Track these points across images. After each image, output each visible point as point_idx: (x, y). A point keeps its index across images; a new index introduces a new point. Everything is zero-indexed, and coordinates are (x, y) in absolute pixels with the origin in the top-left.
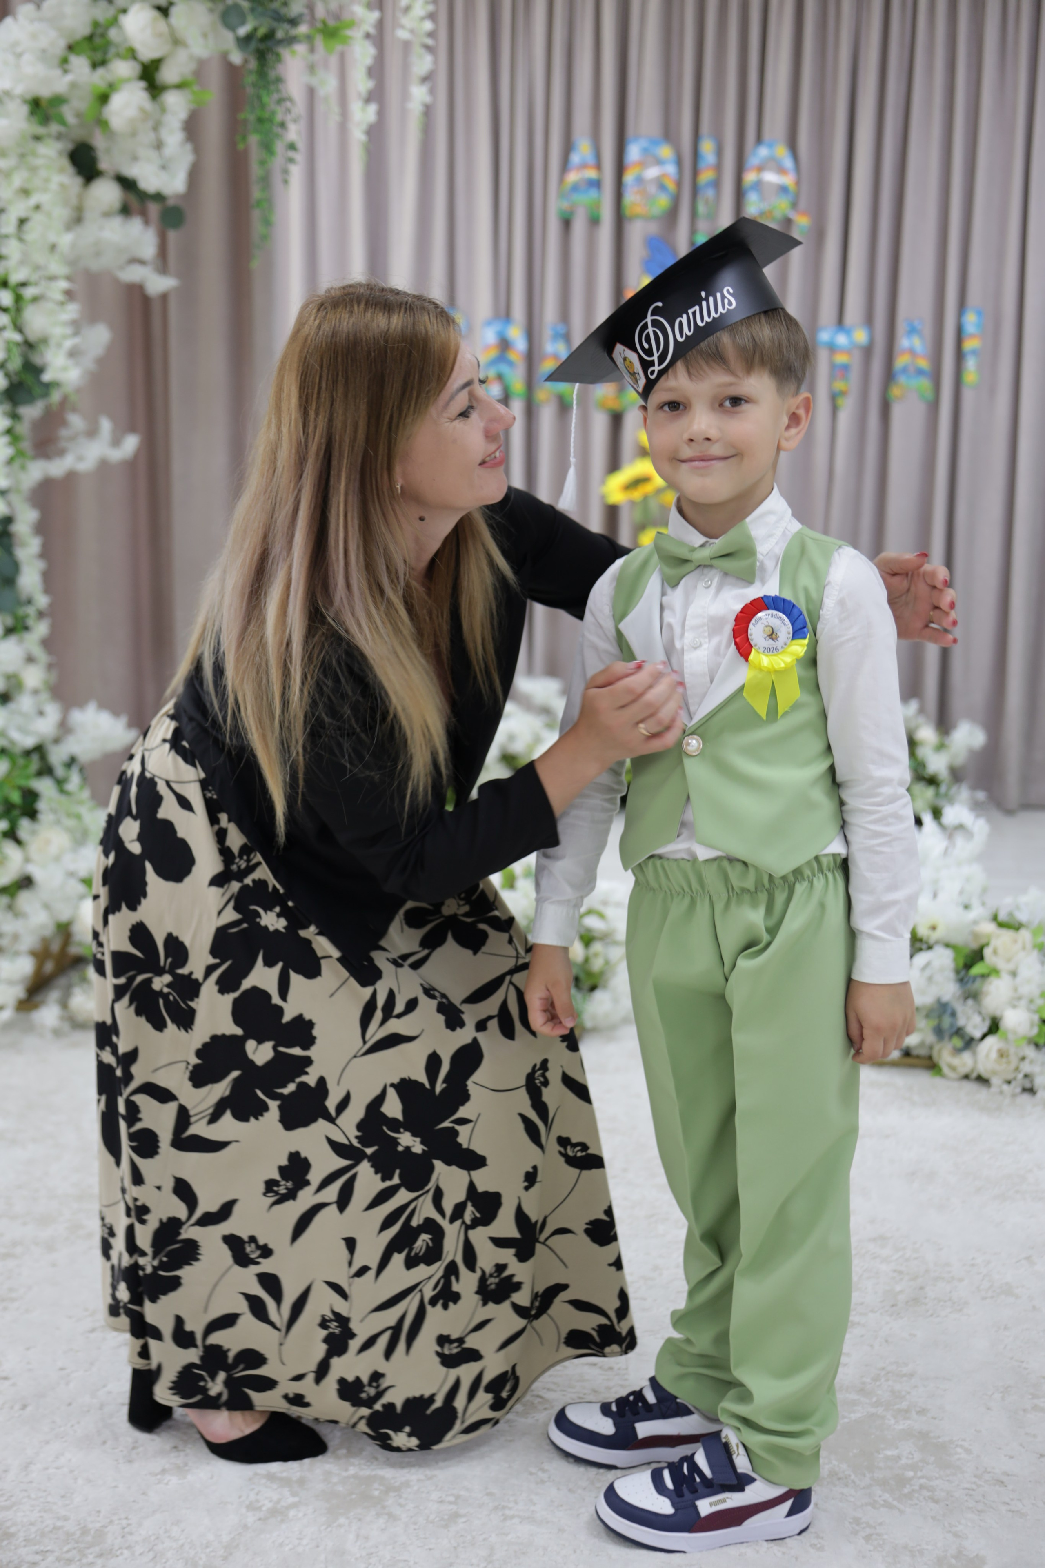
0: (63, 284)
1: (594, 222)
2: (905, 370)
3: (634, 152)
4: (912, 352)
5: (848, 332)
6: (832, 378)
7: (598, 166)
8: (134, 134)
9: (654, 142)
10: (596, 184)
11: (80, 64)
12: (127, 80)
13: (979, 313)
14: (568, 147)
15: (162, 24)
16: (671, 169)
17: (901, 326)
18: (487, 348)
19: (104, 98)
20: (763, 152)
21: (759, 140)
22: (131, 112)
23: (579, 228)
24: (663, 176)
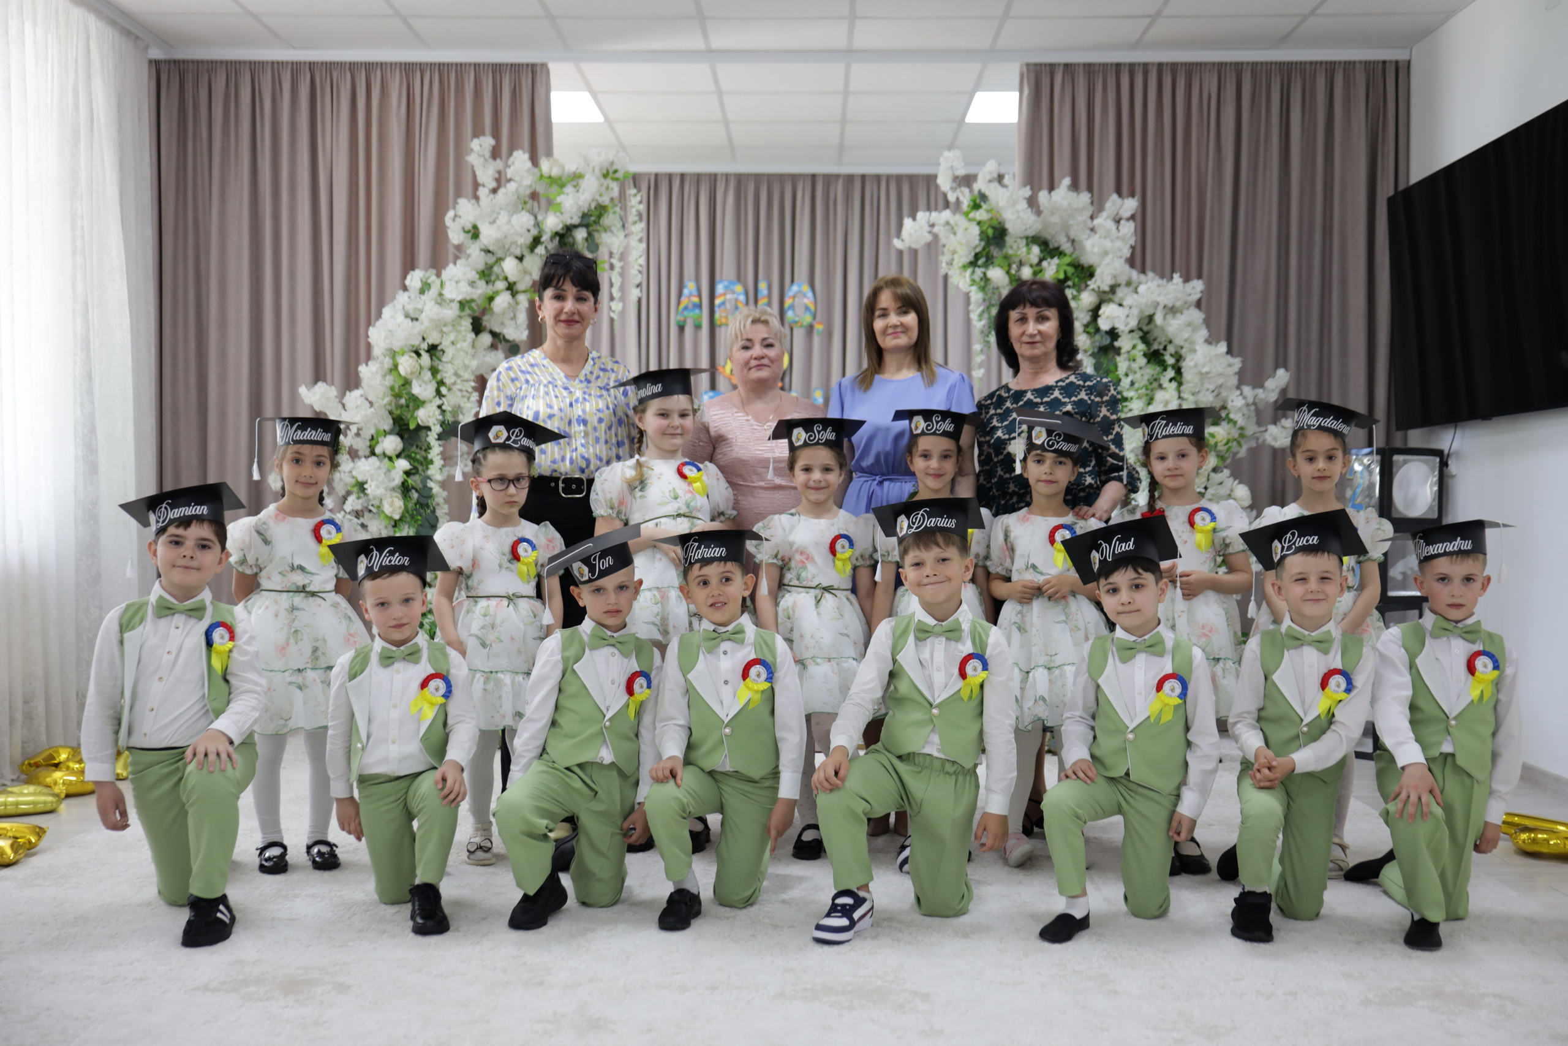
0: (473, 384)
1: (698, 327)
3: (720, 288)
7: (699, 296)
8: (504, 313)
9: (731, 283)
10: (698, 306)
11: (482, 284)
12: (502, 291)
14: (681, 285)
15: (520, 266)
16: (741, 297)
19: (491, 299)
20: (795, 288)
21: (792, 281)
22: (505, 305)
23: (689, 330)
24: (737, 300)
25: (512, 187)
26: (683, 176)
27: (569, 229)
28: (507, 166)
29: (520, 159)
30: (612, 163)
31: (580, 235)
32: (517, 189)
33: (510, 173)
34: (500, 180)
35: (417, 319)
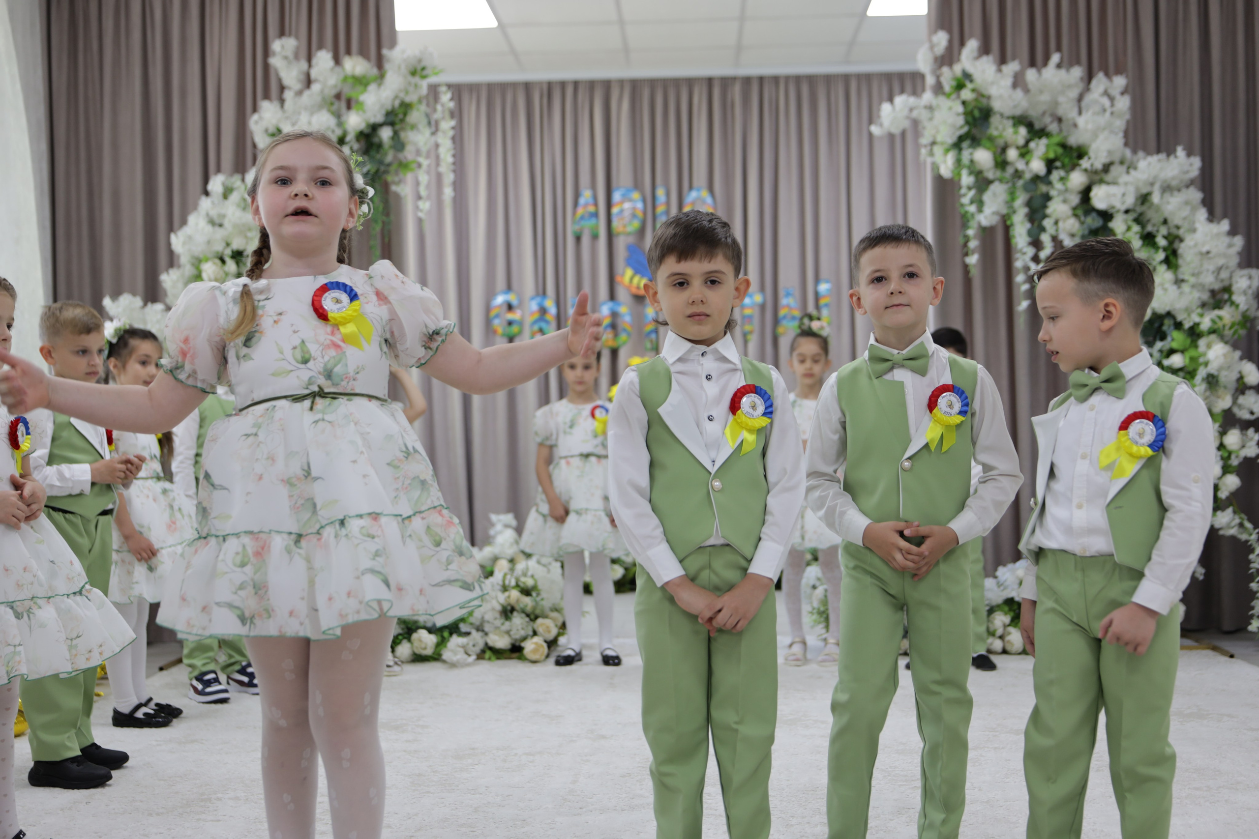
1: (595, 237)
2: (785, 317)
3: (617, 196)
4: (788, 306)
5: (751, 296)
6: (743, 325)
7: (596, 204)
9: (629, 190)
10: (595, 215)
13: (827, 281)
14: (577, 195)
16: (640, 205)
17: (781, 293)
18: (532, 314)
20: (694, 194)
21: (691, 186)
23: (586, 241)
24: (634, 209)
25: (316, 87)
26: (576, 84)
27: (375, 128)
28: (310, 66)
29: (323, 59)
30: (420, 61)
31: (386, 134)
32: (322, 91)
33: (314, 74)
34: (308, 82)
35: (221, 225)
